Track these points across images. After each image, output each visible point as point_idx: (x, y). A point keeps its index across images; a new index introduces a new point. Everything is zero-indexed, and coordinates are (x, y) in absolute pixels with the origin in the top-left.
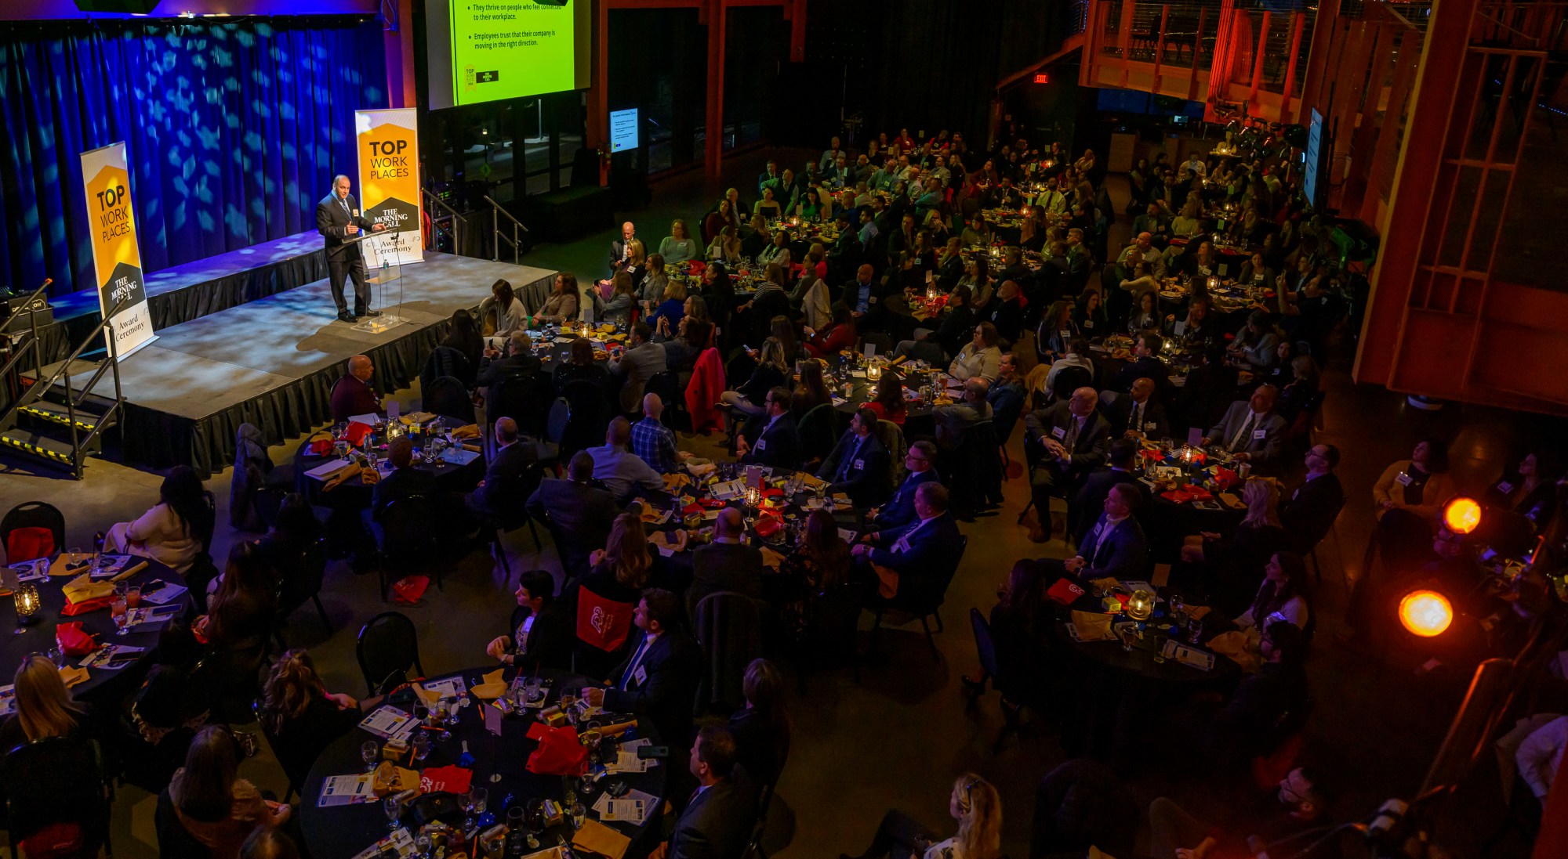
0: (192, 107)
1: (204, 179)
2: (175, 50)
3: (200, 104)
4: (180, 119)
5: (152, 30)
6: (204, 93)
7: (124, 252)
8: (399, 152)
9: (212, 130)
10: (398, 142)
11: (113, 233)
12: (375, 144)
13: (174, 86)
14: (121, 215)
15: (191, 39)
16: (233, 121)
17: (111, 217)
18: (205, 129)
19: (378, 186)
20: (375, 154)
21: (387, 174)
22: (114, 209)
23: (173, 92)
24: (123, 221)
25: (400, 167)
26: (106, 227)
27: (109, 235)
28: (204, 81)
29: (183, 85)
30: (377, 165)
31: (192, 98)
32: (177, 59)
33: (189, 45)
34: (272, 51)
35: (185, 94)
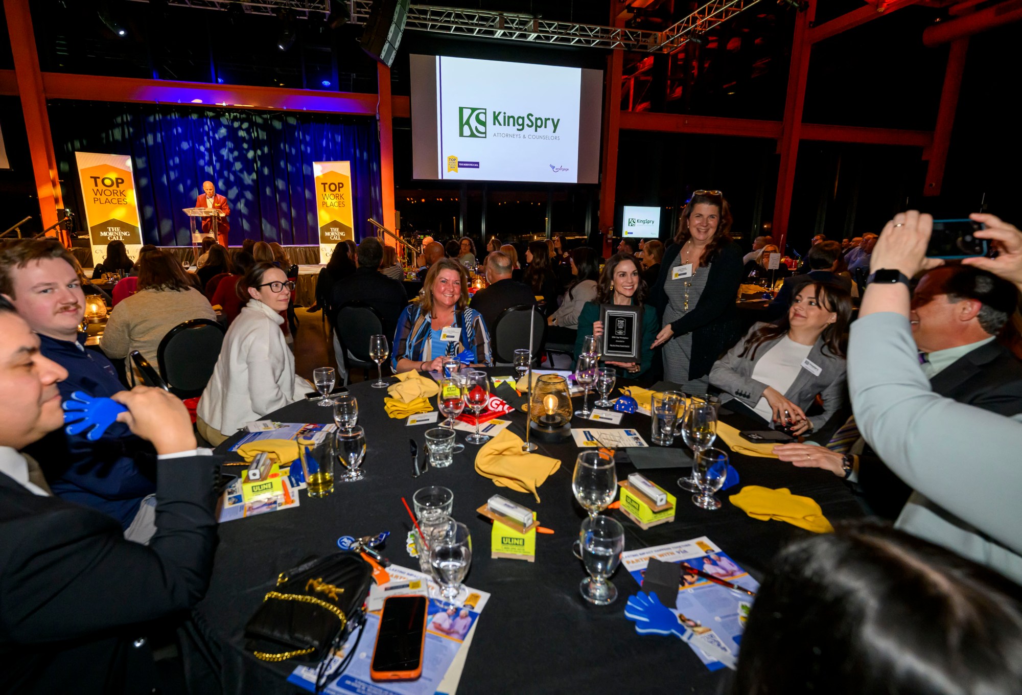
0: (236, 159)
1: (243, 201)
2: (225, 126)
3: (242, 158)
4: (227, 165)
5: (211, 114)
6: (245, 152)
7: (119, 214)
8: (339, 191)
9: (250, 174)
10: (339, 184)
11: (107, 201)
12: (324, 184)
13: (225, 146)
14: (119, 194)
15: (237, 121)
16: (266, 171)
17: (108, 193)
18: (245, 173)
19: (327, 211)
20: (325, 191)
21: (332, 205)
22: (111, 189)
23: (223, 149)
24: (120, 197)
25: (340, 200)
26: (98, 196)
27: (103, 201)
28: (245, 146)
29: (230, 146)
30: (326, 199)
31: (236, 153)
32: (228, 132)
33: (236, 125)
34: (296, 134)
35: (231, 151)
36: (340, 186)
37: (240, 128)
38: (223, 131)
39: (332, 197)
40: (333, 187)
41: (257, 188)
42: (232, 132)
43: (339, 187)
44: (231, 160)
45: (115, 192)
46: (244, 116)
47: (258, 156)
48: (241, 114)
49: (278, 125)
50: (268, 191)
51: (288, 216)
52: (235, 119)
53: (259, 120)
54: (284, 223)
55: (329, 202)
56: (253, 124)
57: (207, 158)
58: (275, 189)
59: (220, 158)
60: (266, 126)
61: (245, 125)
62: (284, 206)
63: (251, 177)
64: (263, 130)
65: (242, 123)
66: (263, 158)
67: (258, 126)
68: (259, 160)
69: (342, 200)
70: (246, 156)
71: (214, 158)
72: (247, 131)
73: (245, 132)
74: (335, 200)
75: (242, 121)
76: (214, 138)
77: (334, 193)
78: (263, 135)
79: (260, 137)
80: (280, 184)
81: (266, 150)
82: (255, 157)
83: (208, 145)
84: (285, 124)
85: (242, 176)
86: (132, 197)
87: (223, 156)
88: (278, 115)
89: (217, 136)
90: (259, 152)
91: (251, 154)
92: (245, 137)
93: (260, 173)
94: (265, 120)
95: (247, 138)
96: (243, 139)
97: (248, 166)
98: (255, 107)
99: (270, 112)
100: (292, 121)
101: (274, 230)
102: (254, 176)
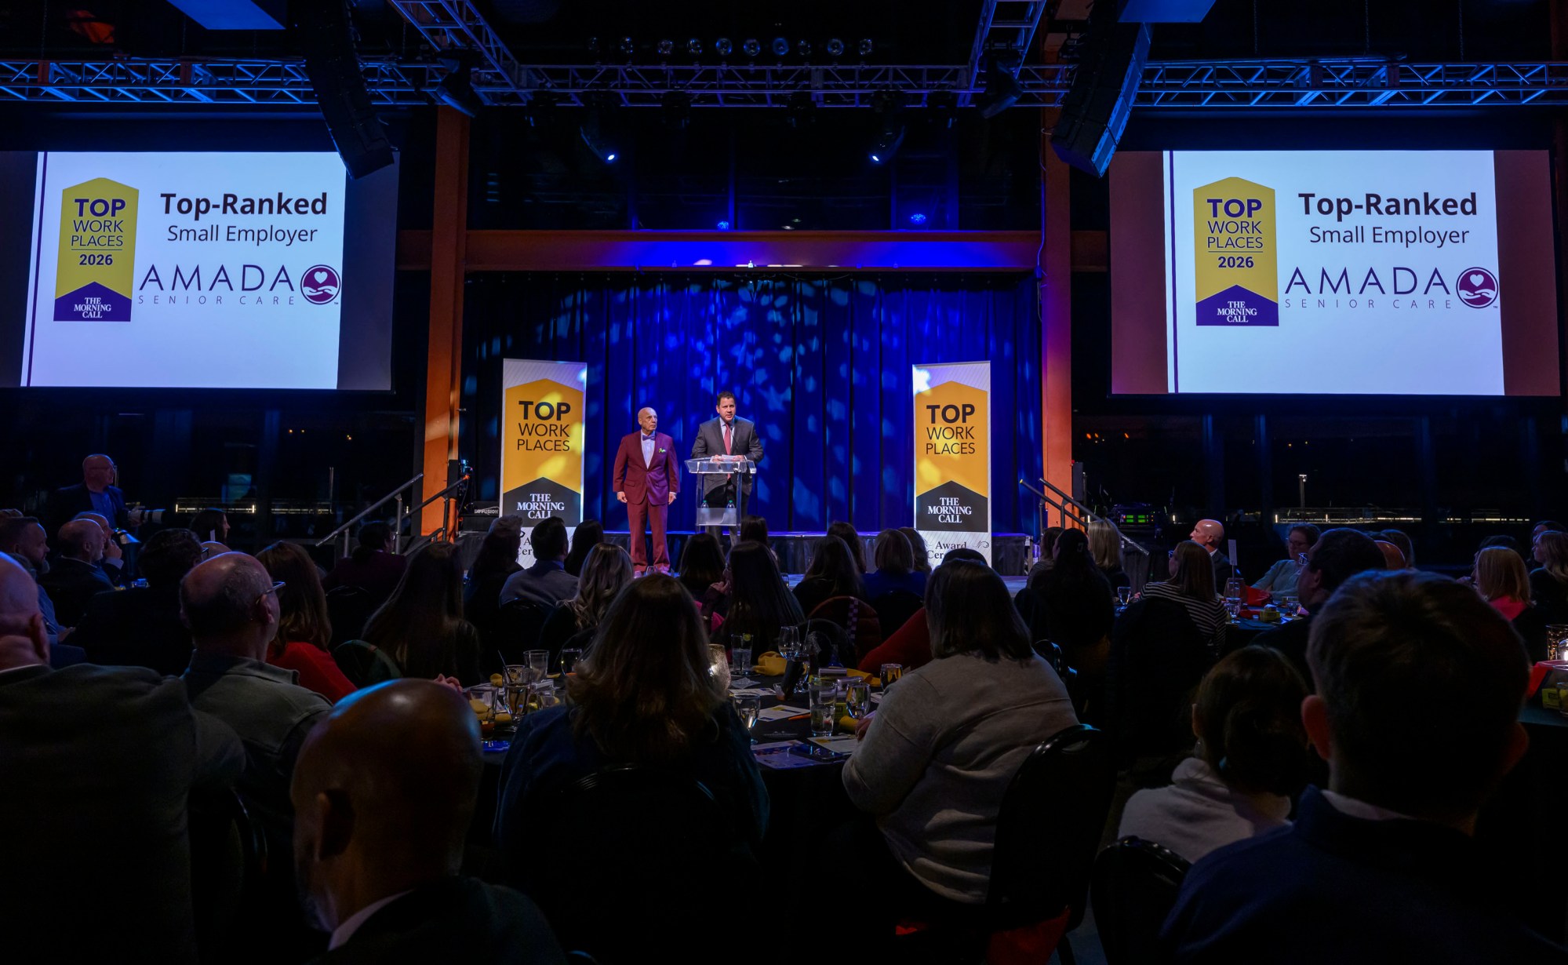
0: (758, 364)
2: (746, 305)
3: (770, 361)
4: (741, 375)
5: (723, 284)
6: (776, 350)
7: (553, 469)
8: (964, 421)
9: (780, 390)
10: (964, 406)
11: (539, 446)
12: (933, 408)
13: (740, 340)
14: (558, 432)
15: (768, 294)
16: (811, 384)
17: (541, 430)
18: (772, 389)
19: (936, 463)
20: (933, 421)
21: (947, 448)
22: (547, 423)
23: (739, 346)
24: (559, 438)
25: (964, 441)
26: (526, 436)
27: (531, 446)
28: (778, 338)
29: (750, 340)
30: (934, 436)
31: (759, 353)
32: (748, 314)
33: (765, 300)
34: (874, 312)
35: (751, 349)
36: (968, 410)
37: (771, 306)
38: (741, 313)
39: (948, 434)
40: (951, 414)
41: (790, 418)
42: (757, 313)
43: (965, 414)
44: (749, 365)
45: (553, 428)
46: (781, 284)
47: (800, 356)
48: (775, 280)
49: (841, 297)
50: (811, 422)
51: (843, 472)
52: (765, 290)
53: (808, 291)
54: (835, 486)
55: (940, 444)
56: (795, 299)
57: (707, 363)
58: (825, 419)
59: (730, 362)
60: (820, 302)
61: (782, 301)
62: (839, 452)
63: (782, 397)
64: (812, 307)
65: (775, 298)
66: (808, 360)
67: (804, 300)
68: (800, 363)
69: (970, 440)
70: (777, 356)
71: (719, 363)
72: (785, 311)
73: (779, 313)
74: (954, 440)
75: (777, 293)
76: (723, 326)
77: (953, 425)
78: (811, 318)
79: (807, 321)
80: (836, 409)
81: (815, 344)
82: (793, 359)
83: (711, 339)
84: (855, 294)
85: (765, 394)
86: (577, 438)
87: (735, 359)
88: (840, 280)
89: (728, 323)
90: (801, 349)
91: (786, 354)
92: (778, 323)
93: (798, 388)
94: (819, 290)
95: (782, 323)
96: (775, 325)
97: (779, 375)
98: (804, 267)
99: (829, 275)
100: (868, 289)
101: (816, 501)
102: (788, 394)
